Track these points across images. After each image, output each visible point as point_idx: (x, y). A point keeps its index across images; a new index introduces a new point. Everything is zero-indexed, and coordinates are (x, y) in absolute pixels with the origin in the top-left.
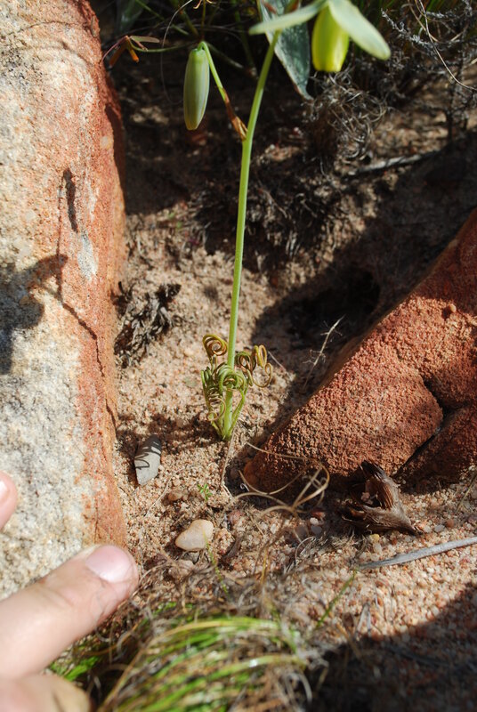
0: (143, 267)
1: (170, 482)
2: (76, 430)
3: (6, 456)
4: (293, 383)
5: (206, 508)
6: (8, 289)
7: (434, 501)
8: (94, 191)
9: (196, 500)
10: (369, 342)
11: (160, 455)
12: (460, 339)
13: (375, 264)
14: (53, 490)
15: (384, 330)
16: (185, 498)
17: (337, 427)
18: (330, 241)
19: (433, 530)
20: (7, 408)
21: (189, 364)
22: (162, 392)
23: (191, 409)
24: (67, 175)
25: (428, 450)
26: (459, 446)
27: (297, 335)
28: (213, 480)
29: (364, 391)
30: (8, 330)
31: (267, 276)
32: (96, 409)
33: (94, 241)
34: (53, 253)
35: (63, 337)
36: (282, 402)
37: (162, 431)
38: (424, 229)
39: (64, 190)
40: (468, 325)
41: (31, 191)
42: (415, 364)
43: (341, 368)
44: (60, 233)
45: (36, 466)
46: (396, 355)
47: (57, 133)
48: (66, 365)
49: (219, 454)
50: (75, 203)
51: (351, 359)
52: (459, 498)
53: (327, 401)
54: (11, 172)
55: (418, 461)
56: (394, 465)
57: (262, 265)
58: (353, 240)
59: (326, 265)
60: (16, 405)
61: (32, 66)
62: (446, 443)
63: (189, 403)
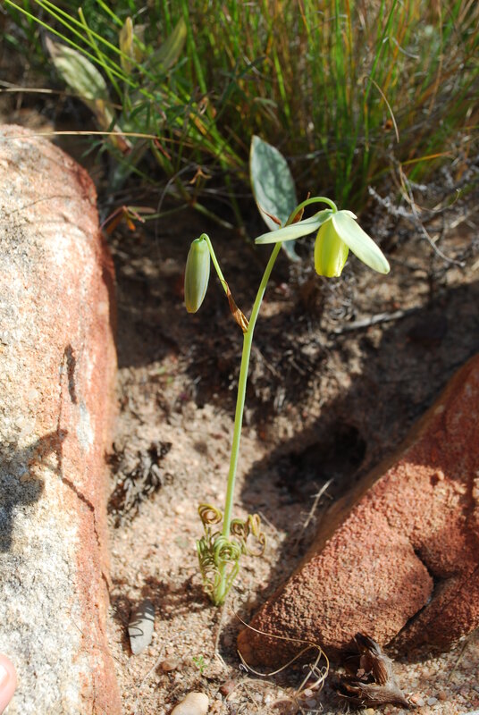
0: (135, 422)
1: (164, 651)
2: (75, 607)
3: (5, 637)
4: (284, 544)
5: (201, 679)
6: (9, 467)
7: (425, 670)
8: (91, 359)
9: (190, 669)
10: (360, 508)
11: (154, 621)
12: (448, 507)
13: (361, 420)
14: (52, 670)
15: (374, 497)
16: (180, 668)
17: (330, 598)
18: (317, 396)
19: (426, 702)
20: (6, 587)
21: (180, 521)
22: (154, 553)
23: (183, 571)
24: (69, 351)
25: (420, 620)
26: (450, 618)
27: (285, 489)
28: (207, 648)
29: (356, 559)
30: (8, 507)
31: (256, 430)
32: (93, 582)
33: (91, 409)
34: (54, 429)
35: (63, 512)
36: (274, 565)
37: (155, 595)
38: (408, 386)
39: (66, 366)
40: (456, 493)
41: (34, 370)
42: (405, 532)
43: (332, 535)
44: (60, 409)
45: (35, 647)
46: (386, 523)
47: (59, 311)
48: (66, 542)
49: (212, 620)
50: (75, 376)
51: (342, 526)
52: (450, 668)
53: (320, 570)
54: (15, 352)
55: (409, 631)
56: (387, 636)
57: (251, 419)
58: (339, 396)
59: (313, 420)
60: (17, 584)
61: (35, 243)
62: (437, 614)
63: (182, 566)
